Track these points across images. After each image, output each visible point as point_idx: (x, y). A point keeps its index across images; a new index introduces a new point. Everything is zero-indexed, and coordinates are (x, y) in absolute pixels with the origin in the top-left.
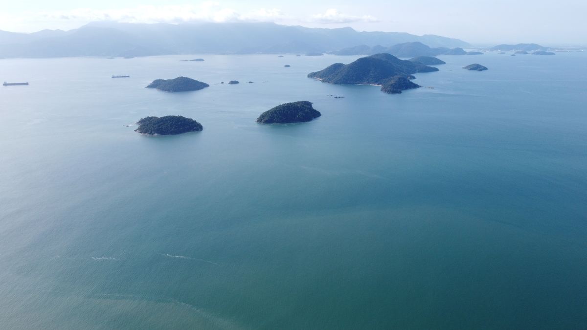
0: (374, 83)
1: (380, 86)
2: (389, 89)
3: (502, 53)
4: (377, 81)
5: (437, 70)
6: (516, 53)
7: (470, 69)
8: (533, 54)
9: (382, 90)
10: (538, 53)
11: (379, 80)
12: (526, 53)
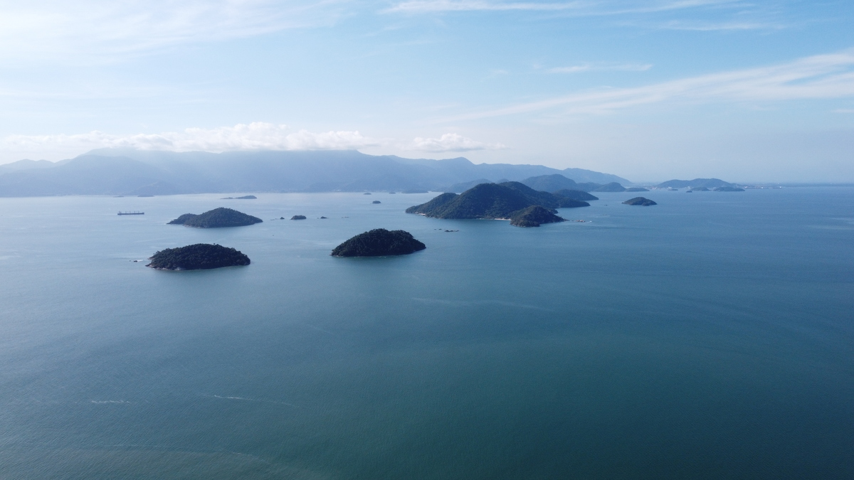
0: (501, 217)
1: (509, 220)
2: (521, 221)
3: (673, 190)
4: (505, 215)
5: (588, 205)
6: (693, 190)
7: (633, 204)
8: (715, 190)
9: (511, 224)
10: (722, 189)
11: (507, 213)
12: (705, 189)
